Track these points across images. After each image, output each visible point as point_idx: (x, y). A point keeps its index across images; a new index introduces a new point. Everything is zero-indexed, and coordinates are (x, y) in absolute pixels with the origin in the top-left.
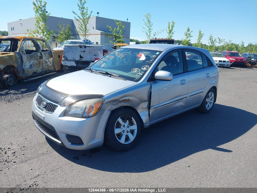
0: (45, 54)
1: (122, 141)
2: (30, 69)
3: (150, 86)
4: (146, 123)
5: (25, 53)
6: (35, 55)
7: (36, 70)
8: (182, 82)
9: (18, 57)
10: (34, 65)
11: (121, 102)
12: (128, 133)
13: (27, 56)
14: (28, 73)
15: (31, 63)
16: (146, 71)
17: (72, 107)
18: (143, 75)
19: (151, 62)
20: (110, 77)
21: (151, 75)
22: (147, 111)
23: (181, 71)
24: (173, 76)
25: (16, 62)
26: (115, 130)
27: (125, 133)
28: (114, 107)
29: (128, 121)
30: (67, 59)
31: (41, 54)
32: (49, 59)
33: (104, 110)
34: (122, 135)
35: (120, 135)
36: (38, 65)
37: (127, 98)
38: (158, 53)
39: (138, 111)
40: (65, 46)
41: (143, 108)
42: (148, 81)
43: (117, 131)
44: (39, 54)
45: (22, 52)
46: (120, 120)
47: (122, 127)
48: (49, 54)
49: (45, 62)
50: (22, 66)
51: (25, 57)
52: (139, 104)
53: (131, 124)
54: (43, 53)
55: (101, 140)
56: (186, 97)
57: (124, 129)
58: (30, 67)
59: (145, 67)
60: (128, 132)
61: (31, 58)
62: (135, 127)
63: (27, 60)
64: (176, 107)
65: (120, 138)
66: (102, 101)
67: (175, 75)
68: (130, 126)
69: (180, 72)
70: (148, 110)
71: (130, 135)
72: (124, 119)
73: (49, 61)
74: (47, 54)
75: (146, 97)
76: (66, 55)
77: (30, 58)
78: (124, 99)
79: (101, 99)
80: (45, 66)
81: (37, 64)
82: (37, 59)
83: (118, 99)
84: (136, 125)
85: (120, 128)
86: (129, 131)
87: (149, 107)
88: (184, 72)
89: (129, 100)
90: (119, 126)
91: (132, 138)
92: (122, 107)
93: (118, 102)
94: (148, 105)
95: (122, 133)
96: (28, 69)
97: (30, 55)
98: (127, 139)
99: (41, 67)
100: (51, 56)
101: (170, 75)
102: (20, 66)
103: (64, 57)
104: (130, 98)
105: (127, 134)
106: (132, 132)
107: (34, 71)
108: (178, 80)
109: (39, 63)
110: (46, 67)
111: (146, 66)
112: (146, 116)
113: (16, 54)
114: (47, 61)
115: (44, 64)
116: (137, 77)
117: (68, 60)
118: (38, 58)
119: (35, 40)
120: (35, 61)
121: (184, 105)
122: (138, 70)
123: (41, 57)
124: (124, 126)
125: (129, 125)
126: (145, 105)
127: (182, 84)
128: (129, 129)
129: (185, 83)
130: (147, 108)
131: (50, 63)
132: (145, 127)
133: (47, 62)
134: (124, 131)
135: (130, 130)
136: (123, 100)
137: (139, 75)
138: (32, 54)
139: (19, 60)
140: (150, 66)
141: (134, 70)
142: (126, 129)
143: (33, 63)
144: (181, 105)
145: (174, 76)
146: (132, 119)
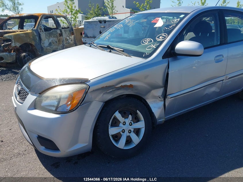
0: (65, 31)
1: (121, 144)
2: (49, 46)
3: (166, 64)
4: (160, 118)
5: (43, 30)
6: (54, 33)
7: (56, 48)
8: (217, 58)
9: (35, 34)
10: (53, 42)
11: (119, 89)
12: (130, 133)
13: (45, 34)
14: (47, 51)
15: (50, 41)
16: (161, 42)
17: (43, 96)
18: (158, 47)
19: (170, 28)
20: (110, 52)
21: (169, 48)
22: (161, 101)
23: (216, 42)
24: (204, 49)
25: (34, 39)
26: (109, 130)
27: (126, 133)
28: (109, 97)
29: (130, 116)
30: (87, 35)
31: (61, 31)
32: (70, 37)
33: (90, 103)
34: (121, 135)
35: (117, 137)
36: (58, 43)
37: (128, 83)
38: (182, 16)
39: (149, 101)
40: (85, 22)
41: (155, 97)
42: (164, 57)
43: (112, 131)
44: (59, 32)
45: (40, 29)
46: (118, 115)
47: (121, 125)
48: (70, 31)
49: (65, 39)
50: (41, 44)
51: (43, 35)
52: (149, 91)
53: (136, 119)
54: (63, 31)
55: (87, 144)
56: (223, 80)
57: (124, 127)
58: (49, 44)
59: (161, 36)
60: (130, 131)
61: (50, 35)
62: (141, 125)
63: (46, 37)
64: (207, 93)
65: (117, 141)
66: (86, 89)
67: (207, 48)
68: (134, 123)
69: (215, 44)
70: (163, 100)
71: (133, 136)
72: (125, 113)
73: (70, 38)
74: (68, 32)
75: (160, 81)
76: (86, 31)
77: (48, 35)
78: (123, 84)
79: (84, 86)
80: (66, 43)
81: (56, 42)
82: (57, 37)
83: (113, 86)
84: (144, 122)
85: (118, 126)
86: (132, 130)
87: (165, 96)
88: (221, 44)
89: (131, 86)
90: (116, 123)
91: (136, 140)
92: (124, 96)
93: (114, 89)
94: (163, 93)
95: (122, 133)
96: (47, 47)
97: (49, 33)
98: (129, 141)
99: (61, 45)
100: (73, 34)
101: (199, 47)
102: (39, 44)
103: (84, 33)
104: (133, 83)
105: (128, 134)
106: (137, 132)
107: (54, 49)
108: (212, 55)
109: (59, 41)
110: (67, 45)
111: (163, 35)
112: (159, 108)
113: (34, 31)
114: (68, 38)
115: (65, 42)
116: (147, 51)
117: (88, 37)
118: (58, 35)
119: (54, 17)
120: (54, 39)
121: (218, 90)
122: (151, 40)
123: (61, 35)
124: (124, 124)
125: (132, 122)
126: (159, 92)
127: (218, 61)
128: (132, 128)
129: (221, 61)
130: (161, 98)
131: (72, 40)
132: (157, 124)
133: (67, 40)
134: (123, 131)
135: (135, 129)
136: (122, 87)
137: (150, 48)
138: (51, 31)
139: (37, 38)
140: (168, 35)
141: (145, 41)
142: (126, 127)
143: (52, 40)
144: (214, 92)
145: (206, 50)
146: (137, 113)
